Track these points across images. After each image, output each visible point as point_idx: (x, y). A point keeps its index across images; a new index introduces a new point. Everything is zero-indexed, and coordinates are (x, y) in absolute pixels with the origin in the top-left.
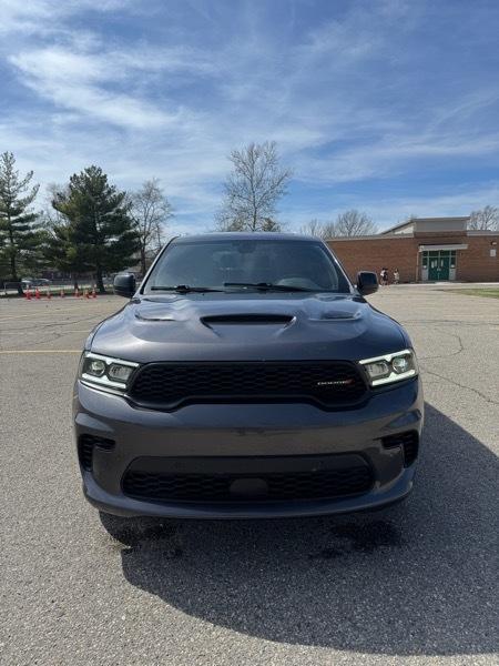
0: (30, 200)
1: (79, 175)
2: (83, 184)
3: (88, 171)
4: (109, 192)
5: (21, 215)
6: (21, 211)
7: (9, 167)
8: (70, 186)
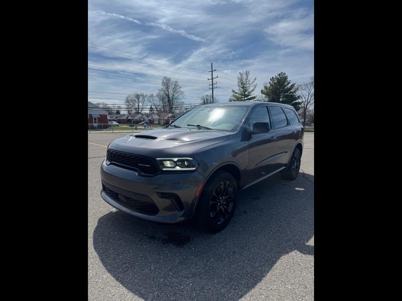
0: (253, 90)
1: (274, 77)
2: (276, 81)
3: (279, 75)
4: (288, 84)
5: (249, 97)
6: (249, 95)
7: (247, 77)
8: (270, 83)
